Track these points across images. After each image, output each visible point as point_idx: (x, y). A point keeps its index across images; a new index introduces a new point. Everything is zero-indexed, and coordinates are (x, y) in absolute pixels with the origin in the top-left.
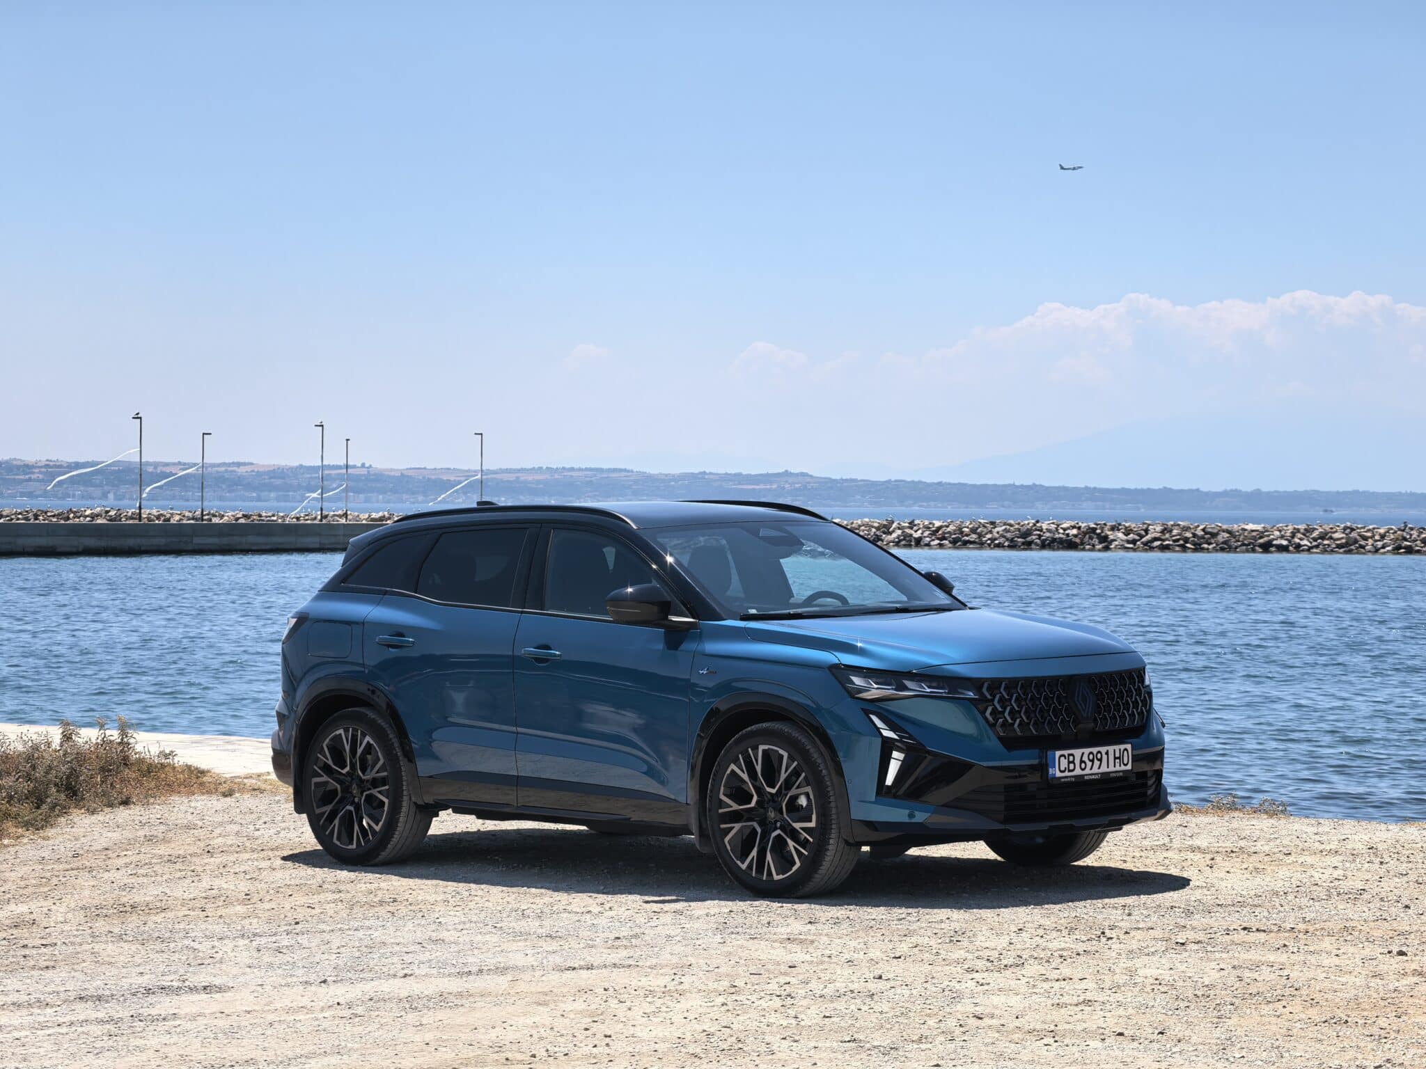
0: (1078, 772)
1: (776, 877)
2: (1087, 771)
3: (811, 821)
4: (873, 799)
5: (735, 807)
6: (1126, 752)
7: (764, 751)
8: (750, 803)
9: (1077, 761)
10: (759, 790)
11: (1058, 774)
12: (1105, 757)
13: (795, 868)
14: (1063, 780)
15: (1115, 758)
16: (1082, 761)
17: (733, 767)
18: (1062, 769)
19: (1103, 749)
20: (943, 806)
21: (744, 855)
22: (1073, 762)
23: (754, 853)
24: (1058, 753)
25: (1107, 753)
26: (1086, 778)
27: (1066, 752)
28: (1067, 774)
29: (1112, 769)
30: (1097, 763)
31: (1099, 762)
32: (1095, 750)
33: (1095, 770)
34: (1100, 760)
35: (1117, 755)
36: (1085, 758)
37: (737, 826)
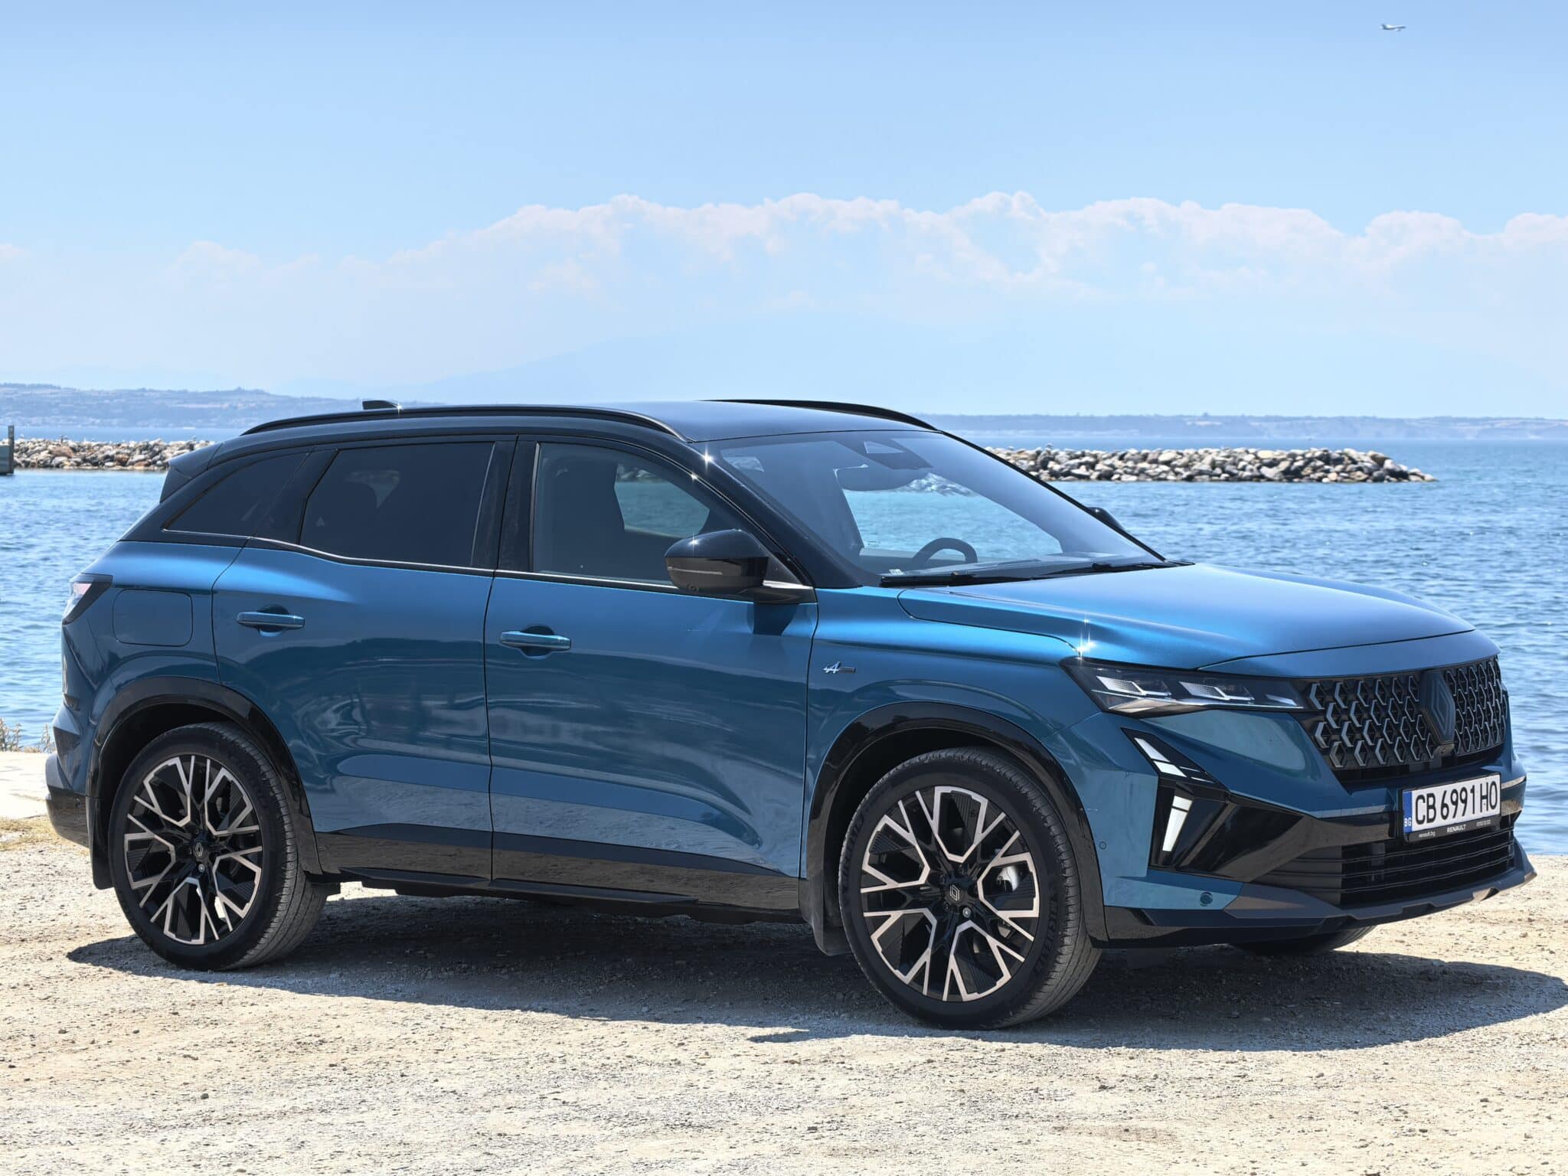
0: (1439, 822)
1: (966, 997)
2: (1450, 820)
3: (1031, 908)
4: (1143, 873)
5: (891, 884)
6: (1493, 787)
7: (944, 796)
8: (917, 879)
9: (1438, 806)
10: (934, 858)
11: (1416, 827)
12: (1470, 795)
13: (1000, 983)
14: (1421, 836)
15: (1482, 798)
16: (1444, 805)
17: (887, 820)
18: (1420, 818)
19: (1468, 784)
20: (1253, 882)
21: (906, 961)
22: (1433, 807)
23: (926, 957)
24: (1415, 793)
25: (1473, 791)
26: (1450, 830)
27: (1424, 792)
28: (1426, 825)
29: (1478, 815)
30: (1461, 805)
31: (1463, 805)
32: (1458, 786)
33: (1459, 818)
34: (1465, 801)
35: (1484, 794)
36: (1448, 801)
37: (895, 915)
